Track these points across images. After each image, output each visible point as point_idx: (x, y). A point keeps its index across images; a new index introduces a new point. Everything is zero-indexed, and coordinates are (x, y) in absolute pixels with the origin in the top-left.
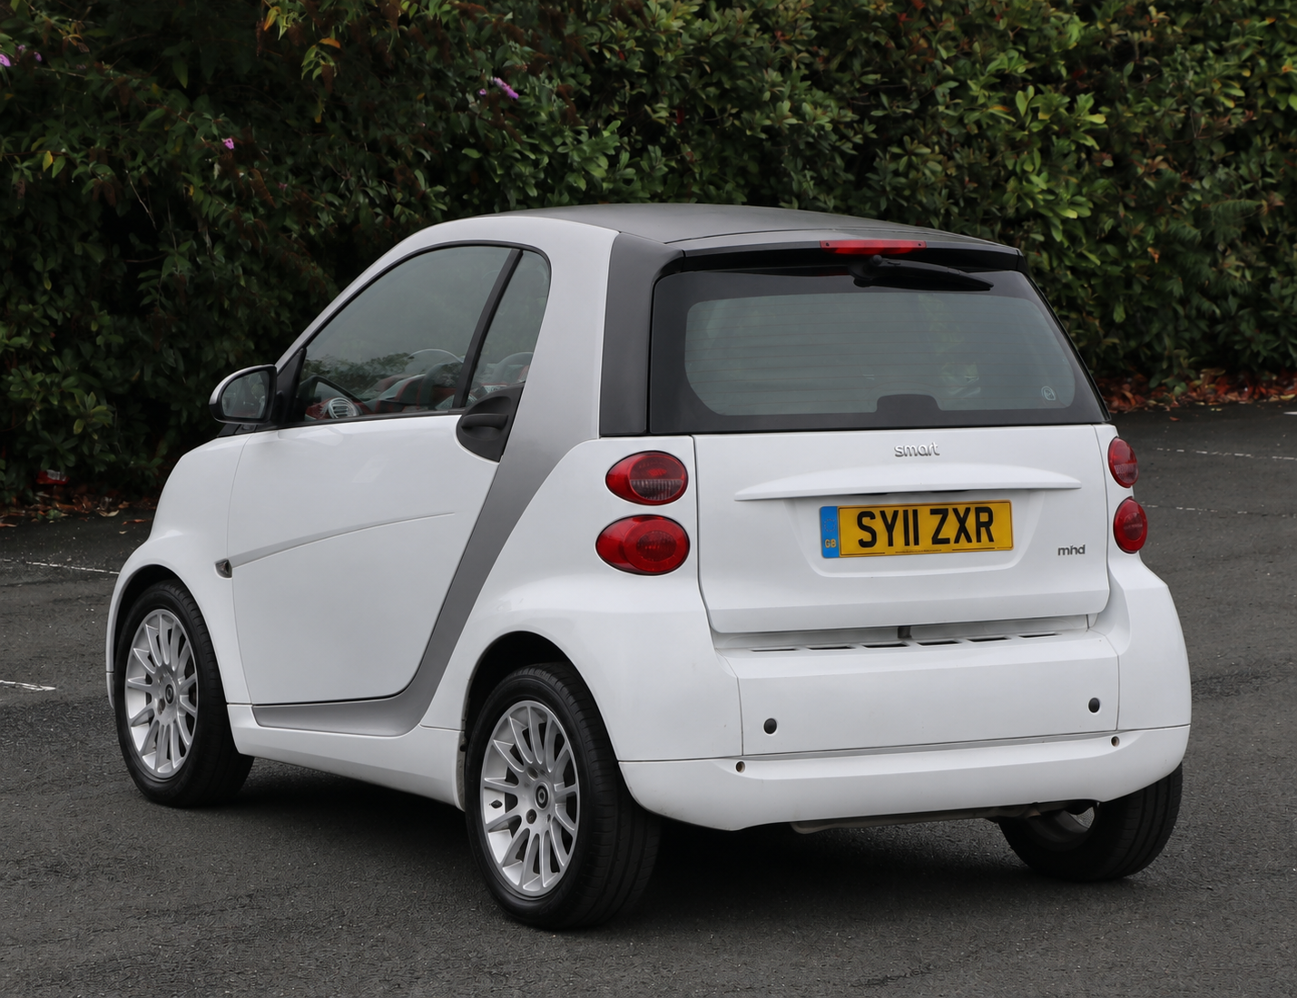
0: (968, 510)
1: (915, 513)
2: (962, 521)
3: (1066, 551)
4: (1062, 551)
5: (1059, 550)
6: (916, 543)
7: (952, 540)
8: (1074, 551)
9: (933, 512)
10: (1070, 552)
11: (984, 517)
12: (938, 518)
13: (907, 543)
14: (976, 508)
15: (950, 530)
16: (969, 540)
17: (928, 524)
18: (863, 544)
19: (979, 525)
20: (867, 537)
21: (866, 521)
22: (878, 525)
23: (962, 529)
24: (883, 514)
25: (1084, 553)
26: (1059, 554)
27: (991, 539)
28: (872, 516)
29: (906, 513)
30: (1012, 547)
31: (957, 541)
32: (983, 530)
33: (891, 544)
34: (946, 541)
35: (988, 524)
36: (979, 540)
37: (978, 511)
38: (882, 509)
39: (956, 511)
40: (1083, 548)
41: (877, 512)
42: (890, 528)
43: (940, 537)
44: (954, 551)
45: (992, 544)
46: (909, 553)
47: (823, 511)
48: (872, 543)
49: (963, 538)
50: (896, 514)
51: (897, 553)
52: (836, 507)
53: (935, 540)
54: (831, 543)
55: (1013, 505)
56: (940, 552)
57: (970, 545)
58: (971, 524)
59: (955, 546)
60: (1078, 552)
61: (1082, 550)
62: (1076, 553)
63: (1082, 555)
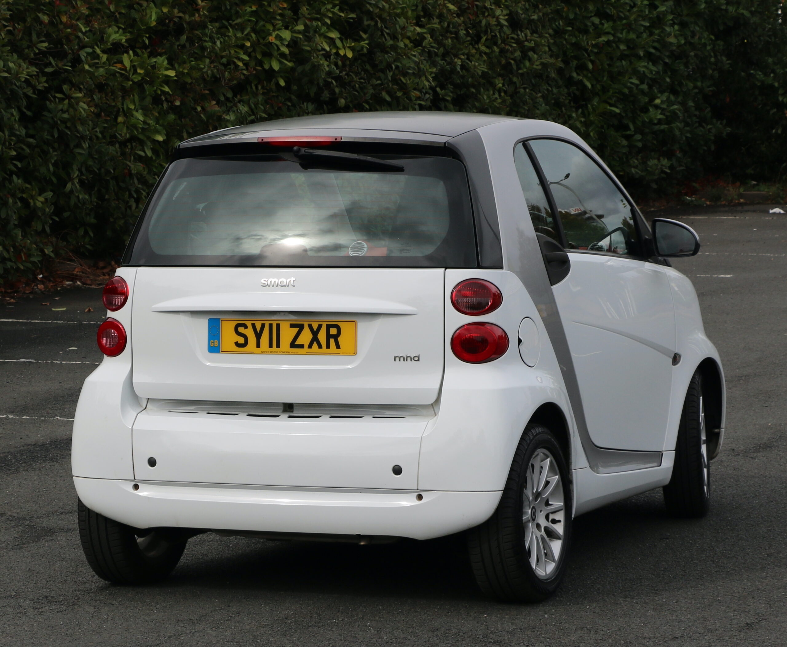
0: (320, 326)
1: (278, 326)
2: (315, 334)
3: (402, 359)
4: (397, 359)
5: (395, 358)
6: (278, 346)
7: (306, 346)
8: (409, 359)
9: (292, 326)
10: (406, 359)
11: (333, 331)
12: (296, 330)
13: (271, 346)
14: (327, 325)
15: (306, 337)
16: (320, 346)
17: (287, 334)
18: (237, 344)
19: (329, 336)
20: (241, 340)
21: (241, 330)
22: (249, 333)
23: (315, 339)
24: (254, 326)
25: (418, 360)
26: (395, 360)
27: (338, 347)
28: (246, 327)
29: (271, 326)
30: (355, 353)
31: (310, 346)
32: (332, 341)
33: (258, 345)
34: (302, 346)
35: (336, 337)
36: (328, 346)
37: (329, 327)
38: (253, 322)
39: (310, 326)
40: (419, 357)
41: (249, 324)
42: (258, 336)
43: (297, 343)
44: (308, 353)
45: (338, 350)
46: (271, 353)
47: (210, 321)
48: (245, 345)
49: (315, 345)
50: (263, 326)
51: (263, 353)
52: (220, 319)
53: (293, 345)
54: (214, 343)
55: (358, 324)
56: (297, 354)
57: (320, 350)
58: (322, 336)
59: (310, 350)
60: (413, 360)
61: (416, 359)
62: (411, 360)
63: (418, 362)
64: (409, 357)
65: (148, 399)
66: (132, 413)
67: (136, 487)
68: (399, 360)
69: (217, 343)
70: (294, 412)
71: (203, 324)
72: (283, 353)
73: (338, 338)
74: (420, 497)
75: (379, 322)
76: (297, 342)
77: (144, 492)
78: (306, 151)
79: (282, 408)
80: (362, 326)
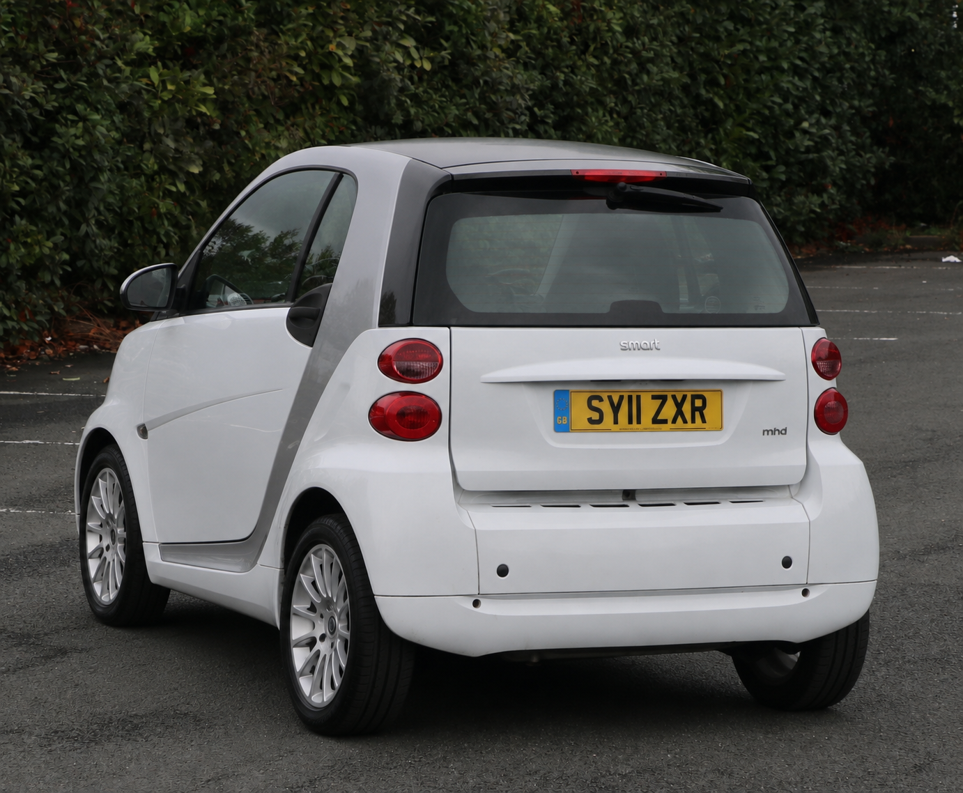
0: (684, 397)
1: (638, 398)
2: (679, 406)
3: (770, 432)
4: (766, 432)
5: (764, 431)
6: (639, 422)
7: (670, 421)
8: (777, 432)
9: (654, 397)
10: (774, 433)
11: (699, 403)
12: (658, 402)
13: (630, 422)
14: (692, 395)
15: (669, 410)
16: (685, 421)
17: (649, 407)
18: (591, 421)
19: (694, 409)
20: (596, 416)
21: (595, 403)
22: (605, 407)
23: (680, 412)
24: (610, 398)
25: (786, 433)
26: (764, 435)
27: (704, 421)
28: (601, 400)
29: (630, 398)
30: (722, 427)
31: (674, 421)
32: (697, 414)
33: (616, 422)
34: (665, 422)
35: (702, 409)
36: (693, 421)
37: (694, 397)
38: (610, 394)
39: (674, 397)
40: (786, 430)
41: (605, 396)
42: (616, 410)
43: (659, 418)
44: (672, 430)
45: (704, 425)
46: (632, 430)
47: (556, 393)
48: (600, 421)
49: (679, 419)
50: (621, 398)
51: (621, 430)
52: (568, 391)
53: (655, 421)
54: (561, 419)
55: (724, 393)
56: (660, 430)
57: (685, 426)
58: (687, 408)
59: (673, 426)
60: (780, 433)
61: (784, 432)
63: (784, 436)
67: (477, 603)
68: (768, 435)
69: (566, 420)
71: (547, 397)
72: (646, 430)
73: (704, 411)
74: (805, 593)
75: (748, 391)
80: (730, 395)
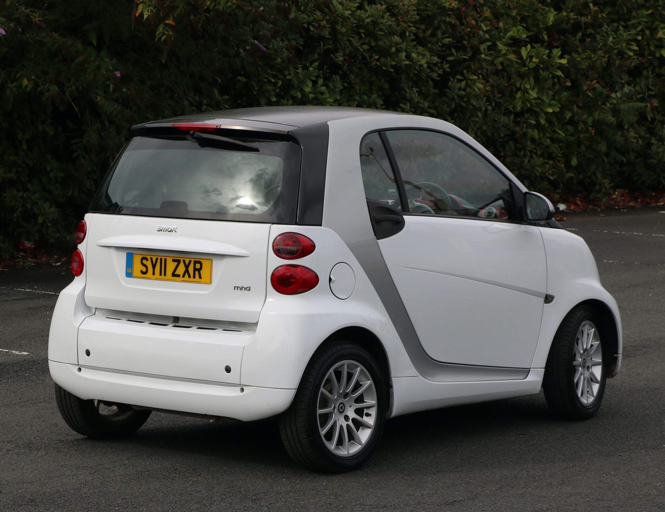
0: (190, 262)
1: (165, 260)
2: (187, 267)
3: (239, 288)
4: (236, 288)
5: (235, 287)
6: (165, 275)
7: (181, 276)
8: (243, 289)
9: (174, 261)
10: (241, 289)
11: (198, 266)
12: (176, 263)
13: (161, 275)
15: (181, 270)
16: (189, 276)
17: (171, 266)
18: (142, 272)
19: (195, 269)
20: (144, 269)
21: (144, 262)
22: (149, 264)
23: (187, 271)
24: (151, 259)
25: (249, 290)
27: (200, 277)
28: (147, 260)
29: (161, 259)
30: (210, 283)
31: (184, 276)
32: (197, 273)
33: (154, 274)
34: (178, 276)
35: (199, 270)
36: (194, 277)
37: (195, 262)
38: (151, 257)
39: (184, 261)
40: (249, 288)
41: (149, 258)
42: (154, 266)
44: (183, 281)
45: (200, 280)
46: (161, 280)
47: (127, 254)
48: (145, 273)
49: (187, 275)
50: (157, 259)
51: (156, 279)
52: (133, 253)
53: (174, 275)
54: (129, 270)
55: (213, 261)
56: (175, 281)
57: (189, 279)
58: (191, 269)
59: (183, 279)
60: (246, 290)
61: (248, 289)
62: (245, 290)
63: (249, 291)
64: (243, 287)
65: (96, 308)
66: (81, 317)
67: (80, 370)
68: (237, 289)
69: (131, 271)
70: (179, 323)
71: (123, 256)
72: (168, 280)
73: (201, 271)
74: (242, 390)
75: (226, 261)
76: (176, 273)
77: (85, 373)
78: (198, 134)
79: (172, 320)
80: (216, 263)
